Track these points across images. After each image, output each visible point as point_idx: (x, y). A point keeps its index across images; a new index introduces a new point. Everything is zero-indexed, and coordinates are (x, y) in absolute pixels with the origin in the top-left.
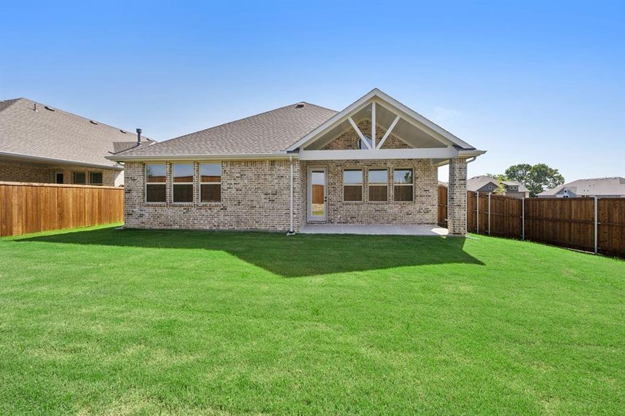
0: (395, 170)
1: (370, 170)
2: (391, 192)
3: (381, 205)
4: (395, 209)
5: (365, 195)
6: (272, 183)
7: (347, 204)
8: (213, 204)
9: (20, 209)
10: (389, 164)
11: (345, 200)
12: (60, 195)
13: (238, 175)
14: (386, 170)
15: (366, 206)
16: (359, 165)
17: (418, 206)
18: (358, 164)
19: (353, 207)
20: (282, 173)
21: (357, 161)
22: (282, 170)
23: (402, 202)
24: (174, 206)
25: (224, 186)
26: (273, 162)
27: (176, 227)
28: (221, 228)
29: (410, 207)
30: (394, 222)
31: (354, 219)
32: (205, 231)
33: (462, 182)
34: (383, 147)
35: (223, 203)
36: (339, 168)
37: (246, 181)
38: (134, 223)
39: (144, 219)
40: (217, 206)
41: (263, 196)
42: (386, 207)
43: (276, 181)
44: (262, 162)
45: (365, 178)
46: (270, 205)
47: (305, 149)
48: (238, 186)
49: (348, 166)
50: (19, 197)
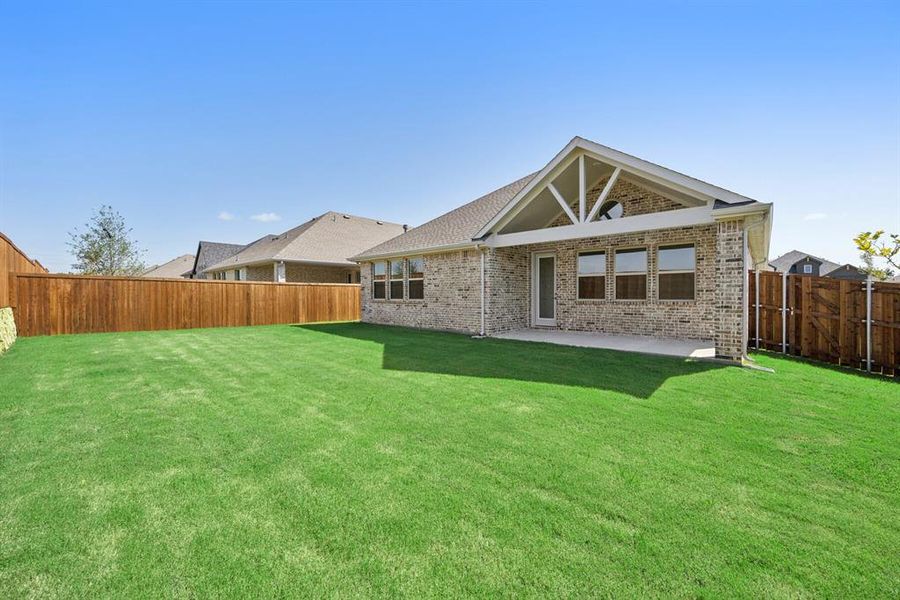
0: (661, 248)
1: (618, 252)
2: (653, 286)
3: (634, 305)
4: (659, 312)
5: (611, 289)
6: (466, 277)
7: (581, 303)
8: (418, 300)
9: (304, 303)
10: (647, 240)
11: (580, 297)
12: (330, 293)
13: (436, 269)
14: (644, 249)
15: (611, 307)
16: (598, 247)
17: (702, 309)
18: (597, 244)
19: (589, 308)
20: (475, 264)
21: (595, 240)
22: (472, 262)
23: (670, 301)
24: (390, 302)
25: (425, 283)
26: (465, 253)
27: (391, 323)
28: (423, 326)
29: (686, 309)
30: (657, 333)
31: (592, 326)
32: (412, 328)
33: (733, 264)
34: (597, 218)
35: (426, 299)
36: (571, 252)
37: (442, 276)
38: (366, 318)
39: (372, 314)
40: (419, 303)
41: (457, 292)
42: (643, 309)
43: (469, 274)
44: (456, 253)
45: (611, 265)
46: (462, 303)
47: (499, 233)
48: (437, 282)
49: (583, 249)
50: (303, 294)
